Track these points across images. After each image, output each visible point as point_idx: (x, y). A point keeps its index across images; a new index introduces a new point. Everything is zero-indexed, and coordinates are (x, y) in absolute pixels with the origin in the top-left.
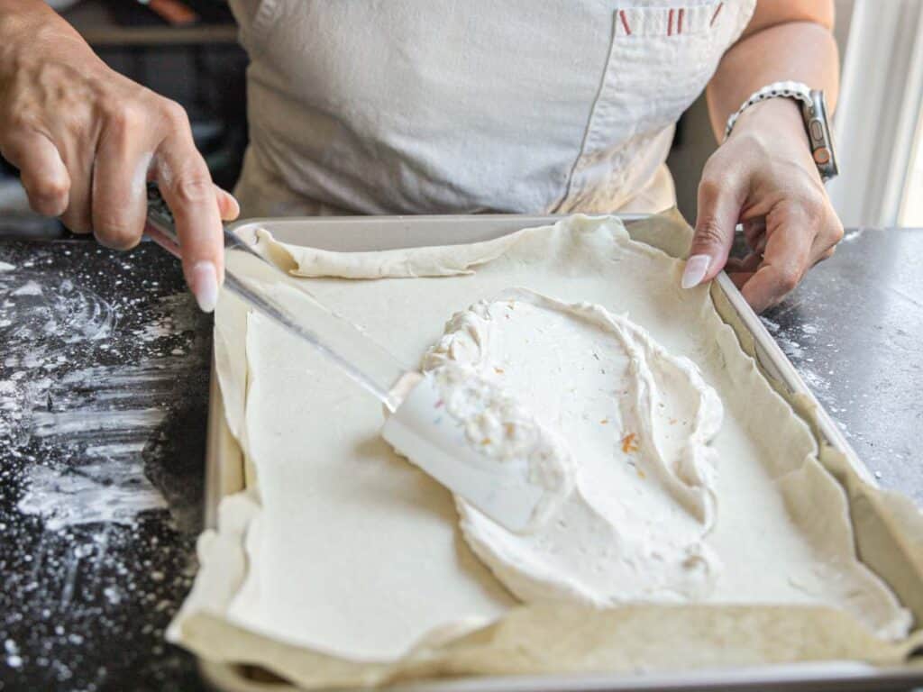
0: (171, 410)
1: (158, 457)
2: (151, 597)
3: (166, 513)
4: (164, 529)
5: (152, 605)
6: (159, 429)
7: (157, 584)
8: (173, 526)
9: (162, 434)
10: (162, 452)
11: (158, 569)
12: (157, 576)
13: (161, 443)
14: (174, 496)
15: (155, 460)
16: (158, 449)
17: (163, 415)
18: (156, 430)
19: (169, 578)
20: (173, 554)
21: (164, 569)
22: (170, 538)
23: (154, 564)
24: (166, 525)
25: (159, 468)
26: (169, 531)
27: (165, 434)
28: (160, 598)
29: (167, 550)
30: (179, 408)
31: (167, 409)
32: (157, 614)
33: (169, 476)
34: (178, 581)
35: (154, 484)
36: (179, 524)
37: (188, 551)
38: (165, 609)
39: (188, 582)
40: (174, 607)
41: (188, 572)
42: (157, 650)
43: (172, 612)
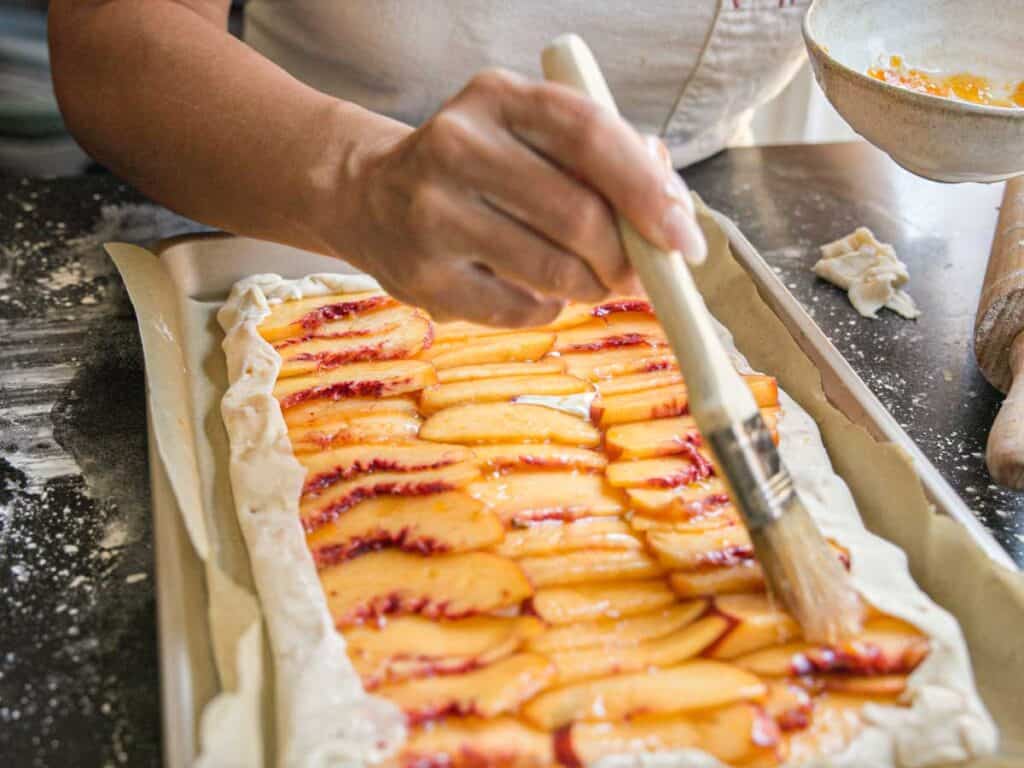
0: (84, 365)
1: (68, 418)
2: (65, 572)
3: (79, 480)
4: (78, 497)
5: (65, 582)
6: (69, 387)
7: (71, 558)
8: (87, 494)
9: (73, 392)
10: (73, 413)
11: (72, 542)
12: (71, 549)
13: (71, 402)
14: (89, 460)
15: (65, 421)
16: (68, 409)
17: (74, 372)
18: (66, 388)
19: (84, 551)
20: (88, 524)
21: (78, 542)
22: (86, 506)
23: (66, 537)
24: (80, 494)
25: (69, 431)
26: (83, 499)
27: (77, 394)
28: (77, 573)
29: (81, 520)
30: (91, 363)
31: (78, 364)
32: (72, 590)
33: (82, 439)
34: (94, 554)
35: (65, 449)
36: (95, 491)
37: (105, 521)
38: (81, 586)
39: (106, 555)
40: (90, 583)
41: (106, 544)
42: (73, 631)
43: (89, 588)
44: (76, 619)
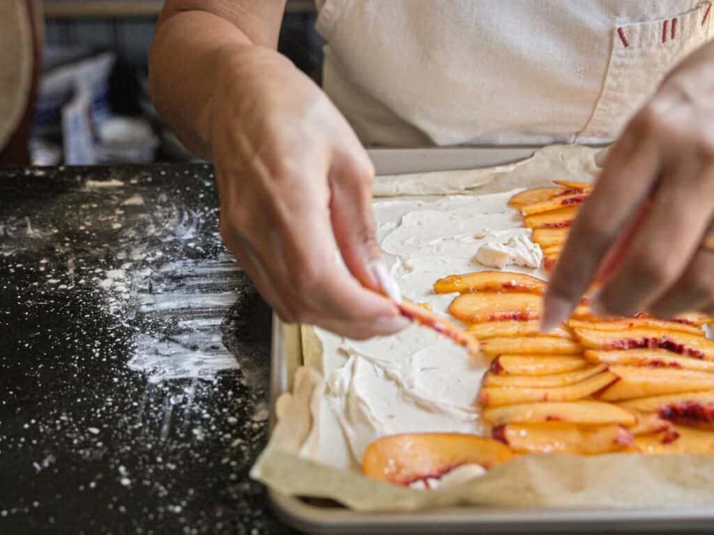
0: (242, 293)
1: (232, 329)
2: (228, 436)
3: (238, 372)
4: (238, 384)
5: (228, 442)
6: (233, 308)
7: (232, 427)
8: (244, 382)
9: (235, 312)
10: (235, 326)
11: (233, 415)
12: (232, 420)
13: (234, 318)
14: (245, 360)
15: (230, 331)
16: (232, 323)
17: (236, 298)
18: (231, 308)
19: (241, 422)
20: (244, 404)
21: (237, 415)
22: (242, 391)
23: (229, 411)
24: (239, 382)
25: (233, 338)
26: (241, 386)
27: (238, 313)
28: (235, 437)
29: (239, 400)
30: (248, 292)
31: (239, 292)
32: (233, 448)
33: (241, 344)
34: (248, 424)
35: (230, 351)
36: (249, 381)
37: (256, 402)
38: (239, 446)
39: (256, 426)
40: (245, 445)
41: (256, 418)
42: (233, 477)
43: (244, 448)
44: (235, 469)
